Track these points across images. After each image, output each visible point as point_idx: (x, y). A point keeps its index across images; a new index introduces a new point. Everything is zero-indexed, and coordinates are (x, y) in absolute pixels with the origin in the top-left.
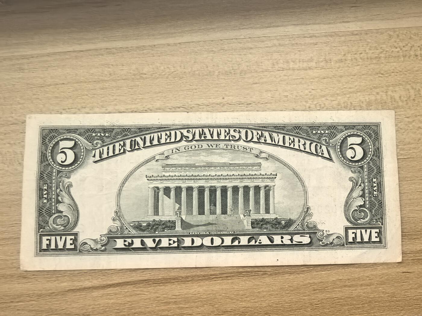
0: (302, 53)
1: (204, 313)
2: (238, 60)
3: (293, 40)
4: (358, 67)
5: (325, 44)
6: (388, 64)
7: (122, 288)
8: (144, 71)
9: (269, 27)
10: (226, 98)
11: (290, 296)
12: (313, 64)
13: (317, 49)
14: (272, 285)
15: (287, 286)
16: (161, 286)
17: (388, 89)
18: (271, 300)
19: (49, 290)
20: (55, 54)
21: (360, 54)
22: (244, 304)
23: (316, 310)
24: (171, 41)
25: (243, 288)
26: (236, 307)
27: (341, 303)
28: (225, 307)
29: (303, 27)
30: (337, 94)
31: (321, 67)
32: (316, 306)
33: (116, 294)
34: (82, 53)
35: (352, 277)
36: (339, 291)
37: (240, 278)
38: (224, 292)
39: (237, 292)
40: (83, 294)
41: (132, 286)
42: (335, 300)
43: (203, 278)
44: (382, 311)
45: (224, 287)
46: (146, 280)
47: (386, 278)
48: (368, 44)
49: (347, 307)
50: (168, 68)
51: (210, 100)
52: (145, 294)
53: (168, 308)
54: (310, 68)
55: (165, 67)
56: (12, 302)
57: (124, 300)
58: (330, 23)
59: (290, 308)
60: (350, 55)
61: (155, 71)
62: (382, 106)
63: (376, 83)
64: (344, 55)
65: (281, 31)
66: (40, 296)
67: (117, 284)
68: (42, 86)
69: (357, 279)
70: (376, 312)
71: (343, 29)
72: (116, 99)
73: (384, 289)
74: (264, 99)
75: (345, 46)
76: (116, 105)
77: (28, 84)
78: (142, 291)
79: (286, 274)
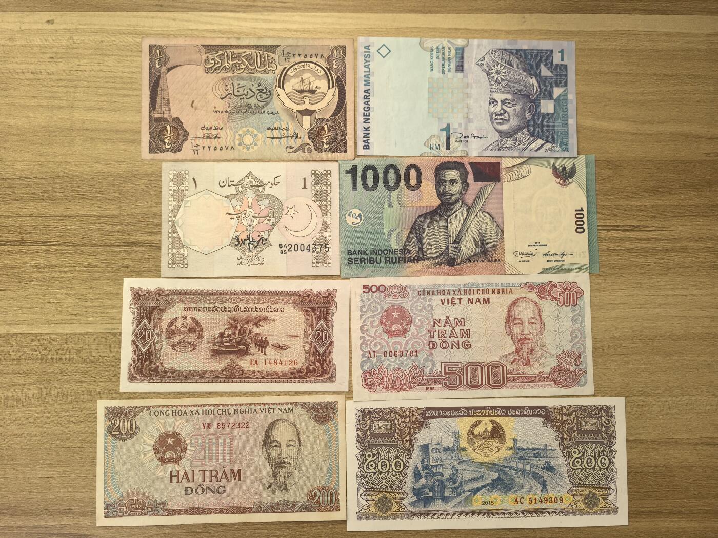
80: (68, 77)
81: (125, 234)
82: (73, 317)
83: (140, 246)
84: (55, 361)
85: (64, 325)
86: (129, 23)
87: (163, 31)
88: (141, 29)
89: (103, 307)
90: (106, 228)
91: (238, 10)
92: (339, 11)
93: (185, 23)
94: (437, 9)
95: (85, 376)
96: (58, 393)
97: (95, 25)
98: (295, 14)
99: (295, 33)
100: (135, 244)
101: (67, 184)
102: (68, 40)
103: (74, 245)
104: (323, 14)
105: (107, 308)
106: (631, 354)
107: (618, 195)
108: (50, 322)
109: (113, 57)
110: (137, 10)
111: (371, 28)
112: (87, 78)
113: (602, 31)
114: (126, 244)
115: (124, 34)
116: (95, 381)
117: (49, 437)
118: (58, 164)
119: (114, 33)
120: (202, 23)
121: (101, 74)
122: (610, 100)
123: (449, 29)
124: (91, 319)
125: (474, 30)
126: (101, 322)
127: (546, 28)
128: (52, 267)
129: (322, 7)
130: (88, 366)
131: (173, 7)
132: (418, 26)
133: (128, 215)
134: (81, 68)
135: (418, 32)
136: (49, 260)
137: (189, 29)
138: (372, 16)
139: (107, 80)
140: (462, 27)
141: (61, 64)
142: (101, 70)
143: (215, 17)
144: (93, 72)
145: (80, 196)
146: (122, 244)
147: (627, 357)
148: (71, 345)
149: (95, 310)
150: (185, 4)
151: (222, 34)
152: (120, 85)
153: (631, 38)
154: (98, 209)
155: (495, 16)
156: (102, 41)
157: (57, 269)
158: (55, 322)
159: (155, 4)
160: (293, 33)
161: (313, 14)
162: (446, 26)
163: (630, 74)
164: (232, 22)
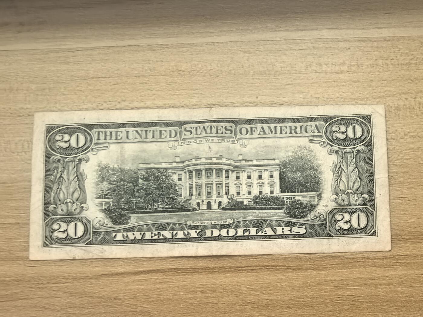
0: (335, 56)
1: (229, 303)
2: (273, 60)
3: (327, 44)
4: (389, 73)
5: (358, 49)
6: (417, 71)
7: (152, 275)
8: (182, 68)
9: (305, 30)
10: (259, 98)
11: (312, 291)
12: (345, 68)
13: (350, 53)
14: (296, 280)
15: (309, 282)
16: (190, 275)
17: (417, 95)
18: (293, 294)
19: (83, 274)
20: (99, 48)
21: (391, 60)
22: (268, 297)
23: (336, 306)
24: (209, 40)
25: (267, 281)
26: (259, 298)
27: (360, 301)
28: (248, 298)
29: (337, 32)
30: (368, 98)
31: (352, 71)
32: (336, 303)
33: (146, 281)
34: (124, 48)
35: (373, 275)
36: (359, 289)
37: (264, 272)
38: (249, 283)
39: (261, 284)
40: (114, 278)
41: (162, 274)
42: (354, 298)
43: (230, 269)
44: (399, 311)
45: (249, 279)
46: (175, 269)
47: (405, 278)
48: (399, 51)
49: (366, 305)
50: (205, 66)
51: (244, 98)
52: (173, 282)
53: (195, 296)
54: (342, 72)
55: (203, 65)
56: (48, 283)
57: (154, 287)
58: (363, 29)
59: (311, 303)
60: (381, 61)
61: (193, 69)
62: (410, 111)
63: (405, 88)
64: (376, 60)
65: (315, 34)
66: (75, 278)
67: (148, 271)
68: (86, 78)
69: (376, 278)
70: (394, 311)
71: (376, 35)
72: (154, 94)
73: (403, 289)
74: (295, 100)
75: (377, 51)
76: (155, 100)
77: (72, 76)
78: (170, 279)
79: (308, 270)
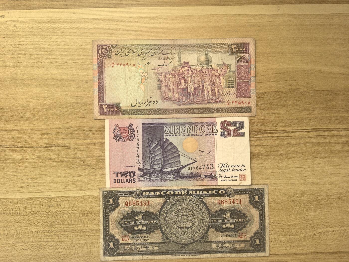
80: (13, 49)
81: (50, 140)
82: (21, 189)
83: (58, 147)
84: (12, 214)
85: (15, 194)
86: (48, 16)
87: (68, 20)
88: (55, 19)
89: (38, 182)
90: (38, 136)
91: (112, 6)
92: (170, 6)
93: (81, 15)
94: (228, 3)
95: (29, 223)
96: (14, 233)
97: (28, 17)
98: (145, 8)
99: (145, 19)
100: (55, 146)
101: (15, 111)
102: (13, 27)
103: (20, 147)
104: (161, 8)
105: (41, 183)
106: (343, 203)
107: (335, 111)
108: (7, 192)
109: (40, 36)
110: (53, 8)
111: (190, 15)
112: (24, 49)
113: (324, 14)
114: (50, 146)
115: (46, 22)
116: (35, 226)
117: (10, 258)
118: (9, 100)
119: (39, 22)
120: (90, 14)
121: (33, 46)
122: (329, 54)
123: (235, 15)
124: (31, 190)
125: (250, 15)
126: (37, 191)
127: (292, 13)
128: (8, 160)
129: (160, 3)
130: (31, 217)
131: (73, 5)
132: (216, 13)
133: (51, 129)
134: (21, 43)
135: (218, 17)
136: (6, 156)
137: (83, 19)
138: (190, 8)
139: (36, 50)
140: (243, 13)
141: (9, 41)
142: (32, 44)
143: (98, 11)
144: (28, 46)
145: (22, 119)
146: (48, 146)
147: (342, 204)
148: (20, 205)
149: (33, 184)
150: (80, 4)
151: (102, 21)
152: (44, 53)
153: (340, 18)
154: (34, 125)
155: (262, 6)
156: (33, 27)
157: (11, 161)
158: (11, 192)
159: (63, 4)
160: (144, 19)
161: (155, 8)
162: (233, 13)
163: (341, 39)
164: (108, 14)
